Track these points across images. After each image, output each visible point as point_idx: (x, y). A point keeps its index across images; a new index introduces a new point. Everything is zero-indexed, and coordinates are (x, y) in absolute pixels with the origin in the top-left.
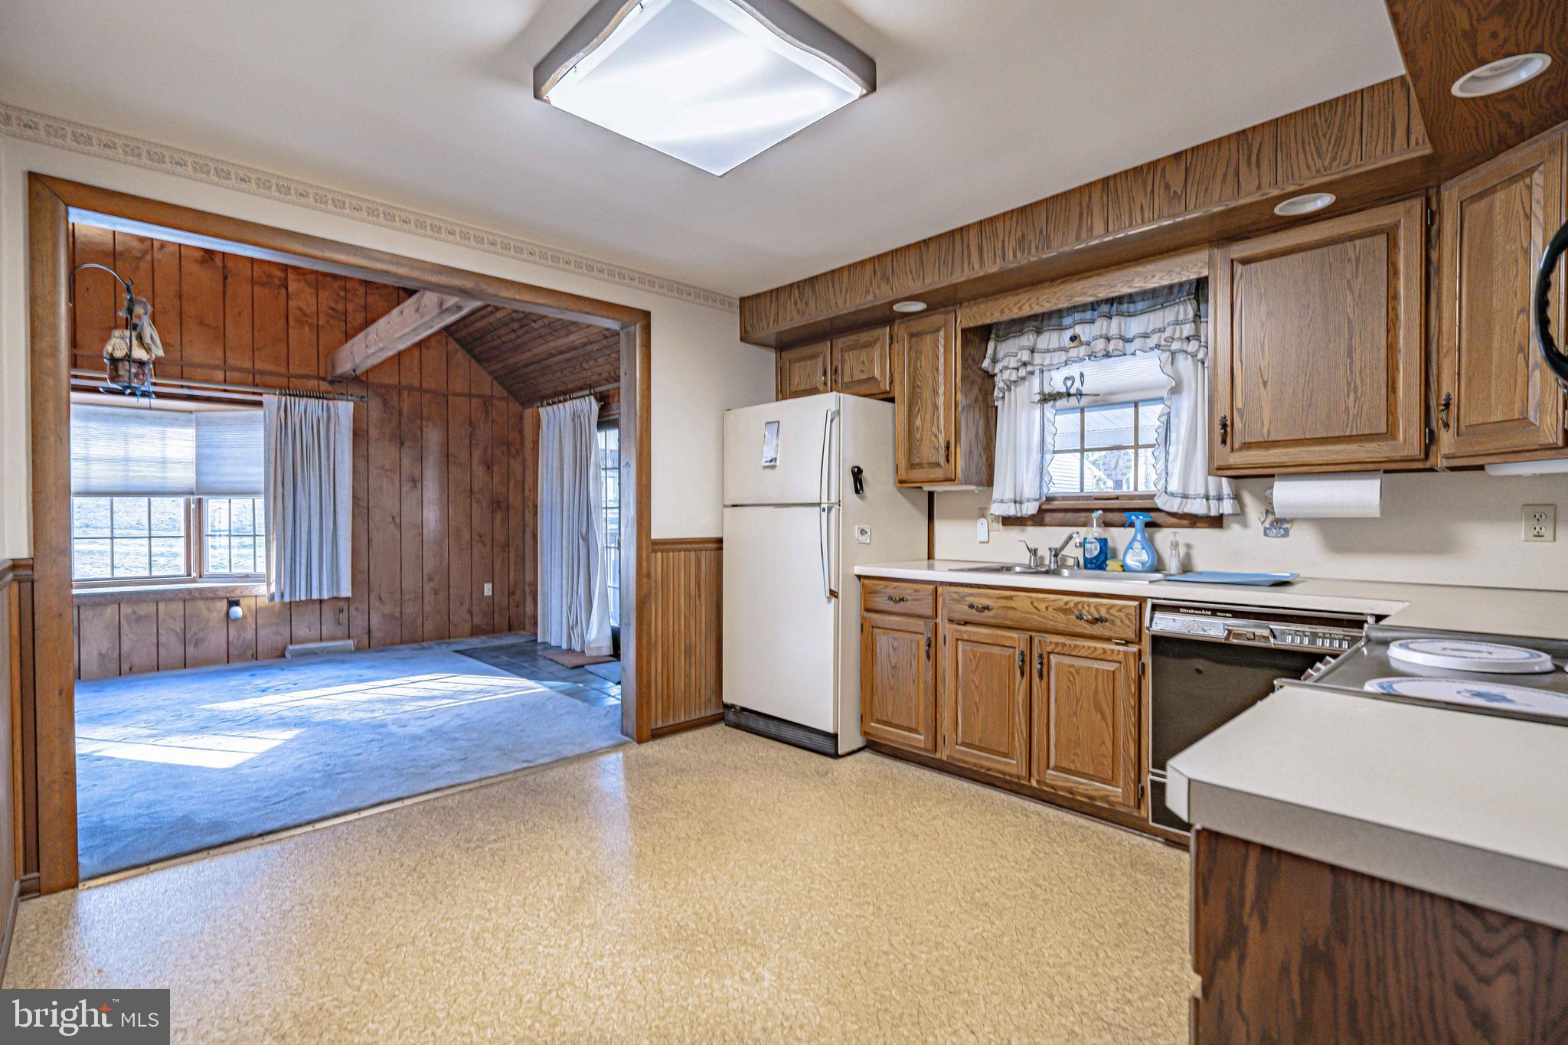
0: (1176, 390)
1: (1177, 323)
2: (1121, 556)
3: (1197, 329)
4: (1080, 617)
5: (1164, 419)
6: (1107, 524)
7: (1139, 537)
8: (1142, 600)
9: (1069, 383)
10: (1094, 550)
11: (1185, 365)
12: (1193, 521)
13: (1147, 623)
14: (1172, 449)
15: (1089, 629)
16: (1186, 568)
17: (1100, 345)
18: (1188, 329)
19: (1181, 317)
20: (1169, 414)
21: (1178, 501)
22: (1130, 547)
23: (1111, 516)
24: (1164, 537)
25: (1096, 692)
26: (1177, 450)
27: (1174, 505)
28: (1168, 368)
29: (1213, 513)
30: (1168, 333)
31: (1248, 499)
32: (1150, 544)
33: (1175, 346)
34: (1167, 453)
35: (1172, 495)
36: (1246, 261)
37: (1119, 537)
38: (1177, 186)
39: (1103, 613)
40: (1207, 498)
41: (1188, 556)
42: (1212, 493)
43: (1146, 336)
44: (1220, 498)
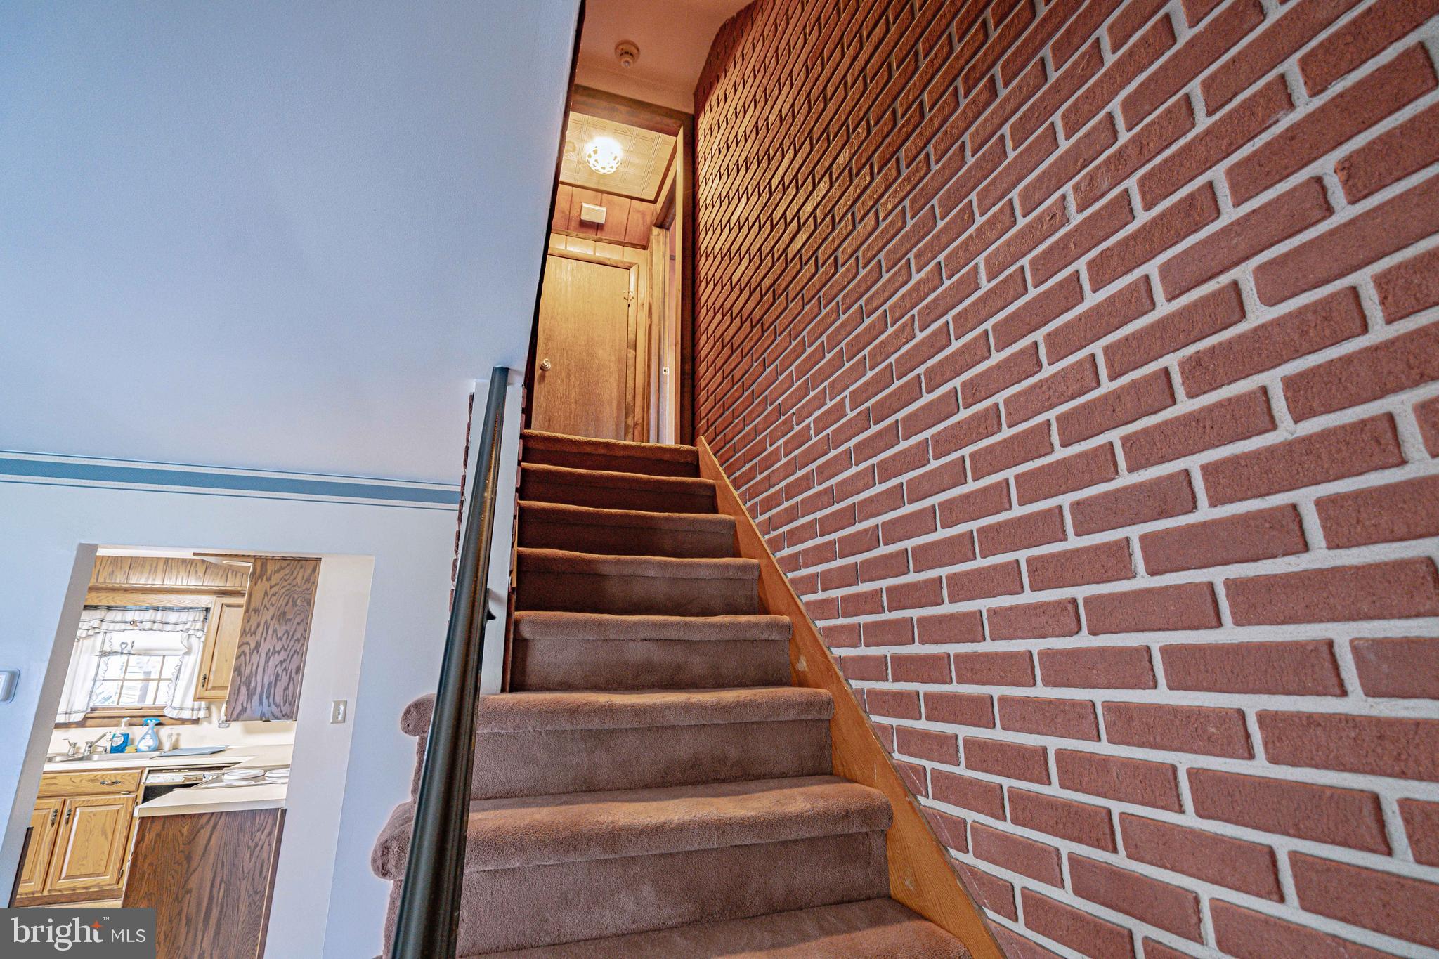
0: (188, 652)
1: (194, 622)
2: (136, 743)
3: (204, 626)
4: (103, 783)
5: (178, 668)
6: (131, 725)
7: (150, 732)
8: (143, 769)
9: (124, 646)
10: (119, 741)
11: (194, 640)
12: (184, 721)
13: (143, 780)
14: (179, 683)
15: (108, 789)
16: (175, 748)
17: (148, 625)
18: (199, 626)
19: (197, 619)
20: (181, 666)
21: (176, 711)
22: (143, 738)
23: (135, 720)
24: (164, 732)
25: (104, 824)
26: (182, 684)
27: (174, 714)
28: (185, 642)
29: (194, 718)
30: (187, 626)
31: (214, 709)
32: (156, 735)
33: (191, 632)
34: (176, 685)
35: (174, 708)
36: (229, 606)
37: (137, 732)
38: (201, 574)
39: (119, 779)
40: (193, 710)
41: (177, 741)
42: (196, 707)
43: (176, 624)
44: (199, 710)
